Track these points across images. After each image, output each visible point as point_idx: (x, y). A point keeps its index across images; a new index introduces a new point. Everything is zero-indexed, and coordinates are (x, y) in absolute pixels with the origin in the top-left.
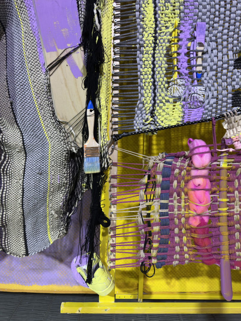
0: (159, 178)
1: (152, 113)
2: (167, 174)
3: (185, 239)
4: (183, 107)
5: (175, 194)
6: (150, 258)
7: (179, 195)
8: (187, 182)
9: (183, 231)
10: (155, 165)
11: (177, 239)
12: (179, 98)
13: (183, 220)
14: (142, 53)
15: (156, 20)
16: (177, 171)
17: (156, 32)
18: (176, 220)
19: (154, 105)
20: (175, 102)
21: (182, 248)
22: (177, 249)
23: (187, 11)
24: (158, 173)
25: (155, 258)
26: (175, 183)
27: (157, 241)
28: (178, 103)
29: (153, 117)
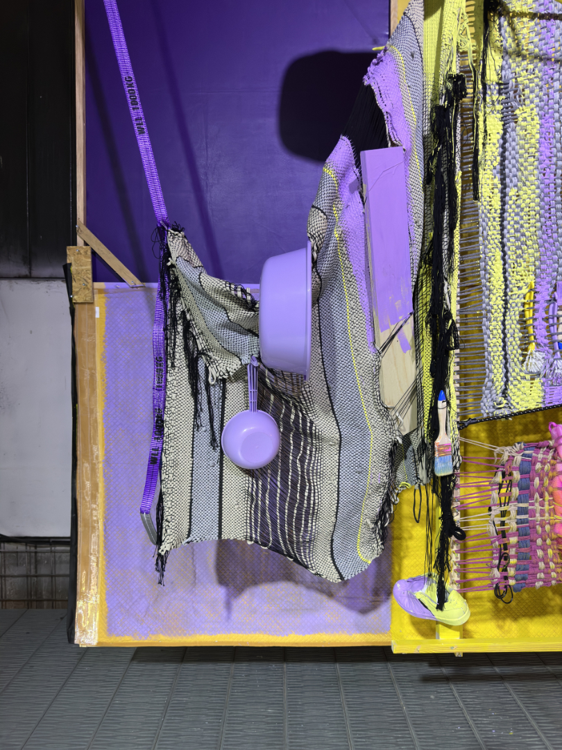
0: (517, 475)
1: (504, 393)
2: (527, 470)
3: (550, 552)
4: (543, 384)
5: (537, 495)
6: (506, 578)
7: (542, 496)
8: (551, 479)
9: (548, 542)
10: (511, 458)
11: (540, 553)
12: (539, 374)
13: (547, 528)
14: (489, 320)
15: (506, 279)
16: (538, 466)
17: (506, 294)
18: (539, 529)
19: (506, 383)
20: (532, 379)
21: (547, 564)
22: (542, 565)
23: (543, 266)
24: (515, 469)
25: (513, 578)
26: (537, 481)
27: (514, 557)
28: (537, 380)
29: (505, 397)
